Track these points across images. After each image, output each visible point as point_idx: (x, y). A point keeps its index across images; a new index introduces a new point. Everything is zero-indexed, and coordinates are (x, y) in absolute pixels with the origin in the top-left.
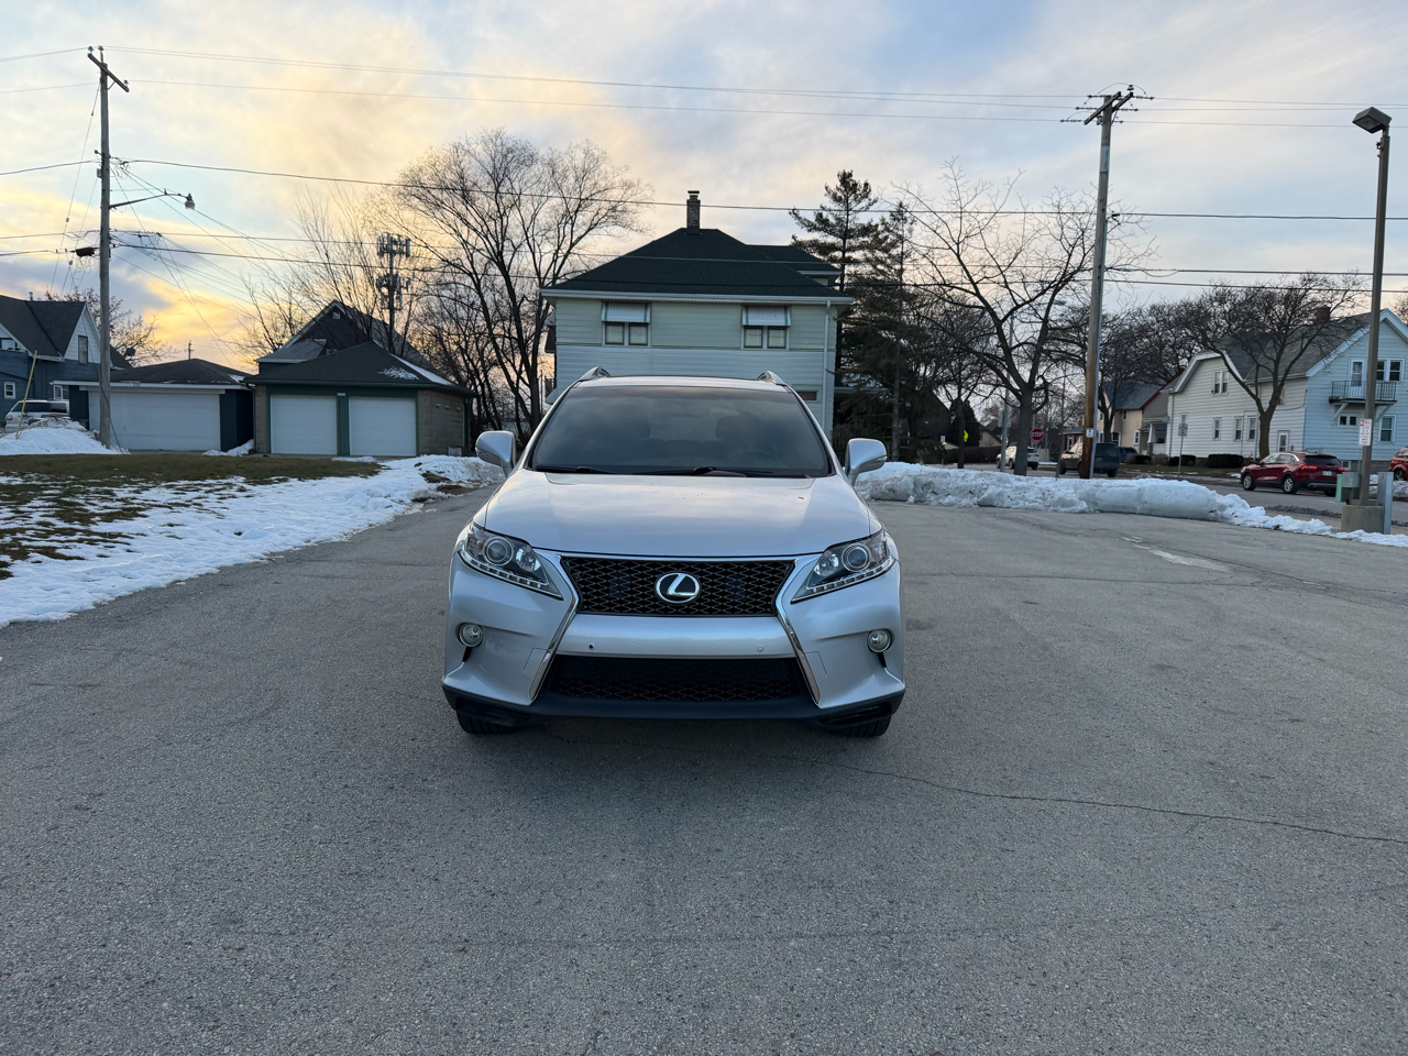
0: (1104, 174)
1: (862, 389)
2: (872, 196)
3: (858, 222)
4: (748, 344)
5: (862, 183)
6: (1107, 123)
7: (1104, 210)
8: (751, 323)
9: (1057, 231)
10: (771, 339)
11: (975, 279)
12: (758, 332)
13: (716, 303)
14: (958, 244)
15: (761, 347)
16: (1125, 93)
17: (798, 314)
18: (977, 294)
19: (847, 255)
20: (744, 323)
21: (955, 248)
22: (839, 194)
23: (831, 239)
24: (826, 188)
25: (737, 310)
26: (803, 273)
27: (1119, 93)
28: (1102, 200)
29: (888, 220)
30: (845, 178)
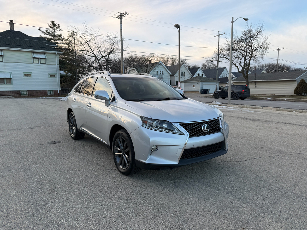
0: (121, 30)
1: (68, 74)
2: (60, 28)
3: (57, 33)
4: (34, 62)
5: (58, 24)
6: (121, 19)
7: (122, 38)
8: (35, 57)
9: (109, 41)
10: (41, 61)
11: (93, 50)
12: (37, 59)
13: (24, 51)
14: (88, 42)
15: (39, 63)
16: (125, 13)
17: (48, 55)
18: (93, 53)
19: (55, 41)
20: (33, 57)
21: (87, 42)
22: (52, 26)
23: (51, 37)
24: (48, 24)
25: (31, 53)
26: (48, 45)
27: (124, 13)
28: (121, 35)
29: (70, 34)
30: (53, 22)
